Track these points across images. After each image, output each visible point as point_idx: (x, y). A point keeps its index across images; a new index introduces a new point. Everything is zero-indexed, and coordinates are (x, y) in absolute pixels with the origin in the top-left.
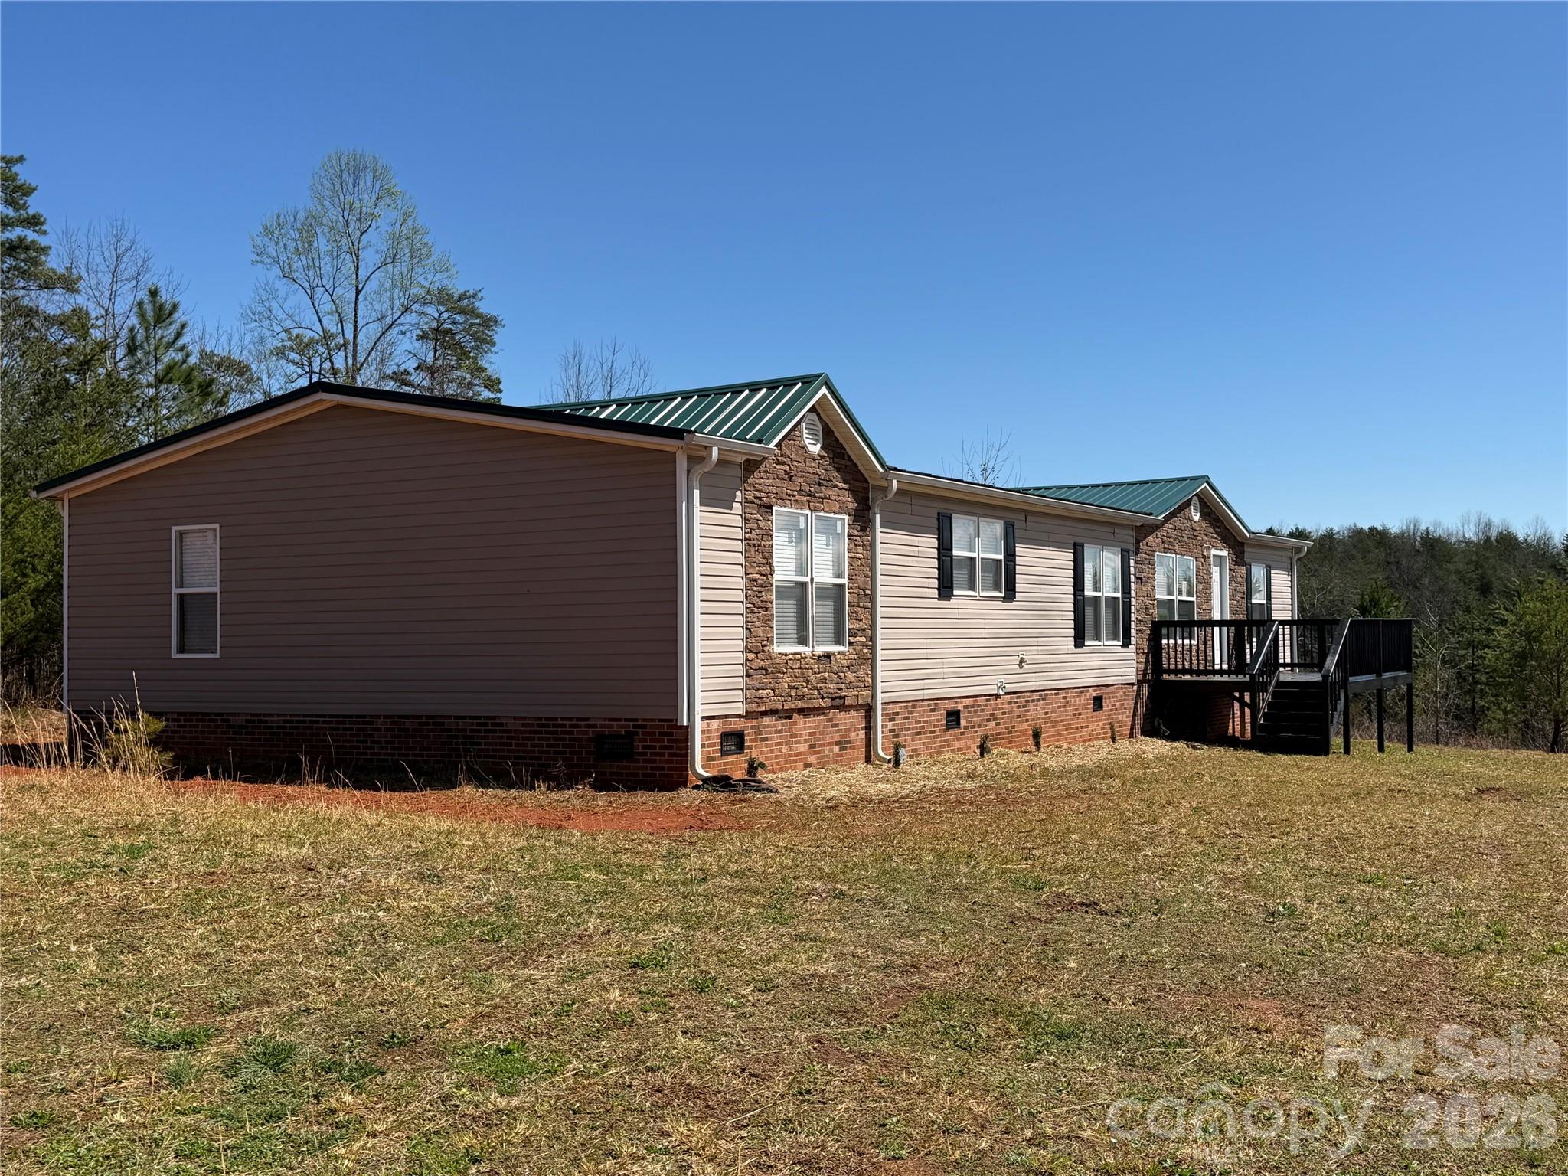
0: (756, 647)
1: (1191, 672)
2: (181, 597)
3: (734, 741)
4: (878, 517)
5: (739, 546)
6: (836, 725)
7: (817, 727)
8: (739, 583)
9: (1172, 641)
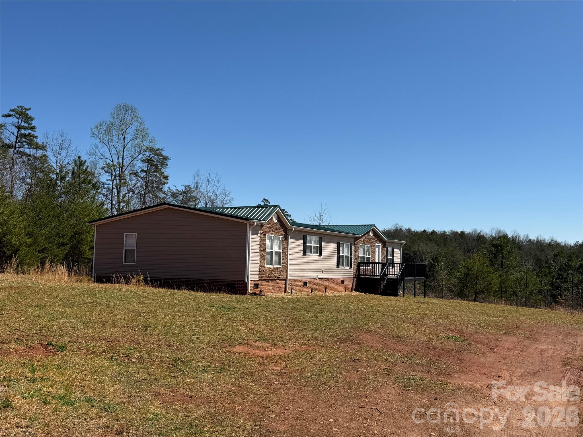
0: (262, 265)
1: (369, 275)
2: (126, 249)
3: (256, 286)
4: (289, 236)
5: (259, 243)
6: (278, 284)
7: (274, 284)
8: (259, 251)
9: (363, 267)
